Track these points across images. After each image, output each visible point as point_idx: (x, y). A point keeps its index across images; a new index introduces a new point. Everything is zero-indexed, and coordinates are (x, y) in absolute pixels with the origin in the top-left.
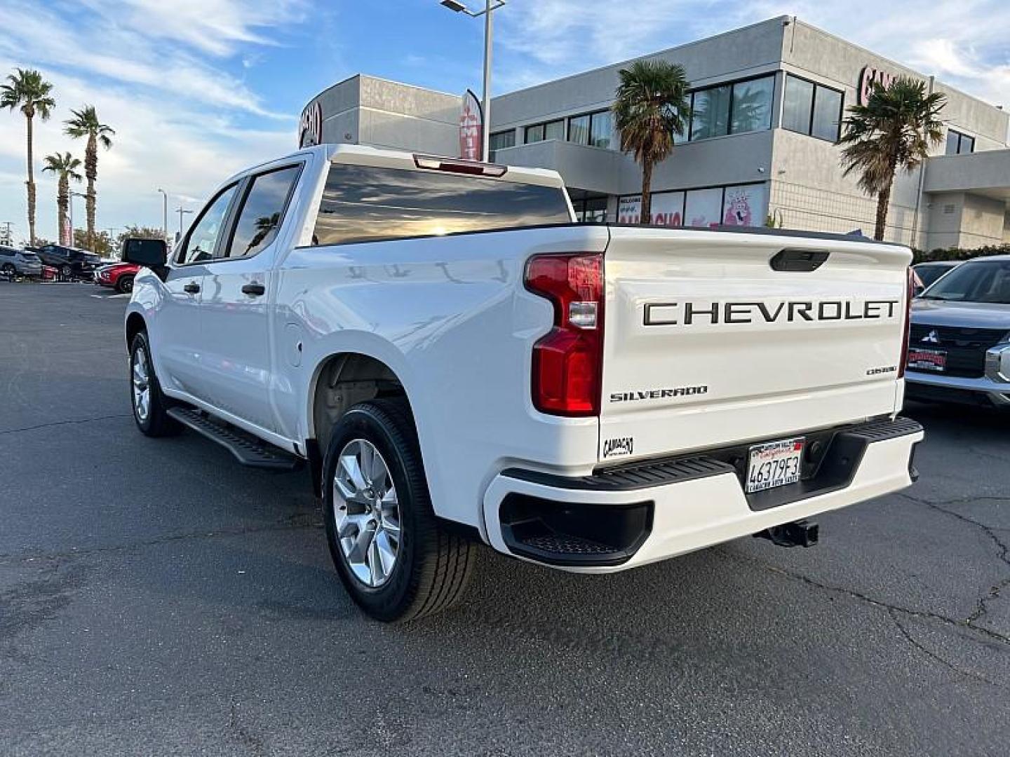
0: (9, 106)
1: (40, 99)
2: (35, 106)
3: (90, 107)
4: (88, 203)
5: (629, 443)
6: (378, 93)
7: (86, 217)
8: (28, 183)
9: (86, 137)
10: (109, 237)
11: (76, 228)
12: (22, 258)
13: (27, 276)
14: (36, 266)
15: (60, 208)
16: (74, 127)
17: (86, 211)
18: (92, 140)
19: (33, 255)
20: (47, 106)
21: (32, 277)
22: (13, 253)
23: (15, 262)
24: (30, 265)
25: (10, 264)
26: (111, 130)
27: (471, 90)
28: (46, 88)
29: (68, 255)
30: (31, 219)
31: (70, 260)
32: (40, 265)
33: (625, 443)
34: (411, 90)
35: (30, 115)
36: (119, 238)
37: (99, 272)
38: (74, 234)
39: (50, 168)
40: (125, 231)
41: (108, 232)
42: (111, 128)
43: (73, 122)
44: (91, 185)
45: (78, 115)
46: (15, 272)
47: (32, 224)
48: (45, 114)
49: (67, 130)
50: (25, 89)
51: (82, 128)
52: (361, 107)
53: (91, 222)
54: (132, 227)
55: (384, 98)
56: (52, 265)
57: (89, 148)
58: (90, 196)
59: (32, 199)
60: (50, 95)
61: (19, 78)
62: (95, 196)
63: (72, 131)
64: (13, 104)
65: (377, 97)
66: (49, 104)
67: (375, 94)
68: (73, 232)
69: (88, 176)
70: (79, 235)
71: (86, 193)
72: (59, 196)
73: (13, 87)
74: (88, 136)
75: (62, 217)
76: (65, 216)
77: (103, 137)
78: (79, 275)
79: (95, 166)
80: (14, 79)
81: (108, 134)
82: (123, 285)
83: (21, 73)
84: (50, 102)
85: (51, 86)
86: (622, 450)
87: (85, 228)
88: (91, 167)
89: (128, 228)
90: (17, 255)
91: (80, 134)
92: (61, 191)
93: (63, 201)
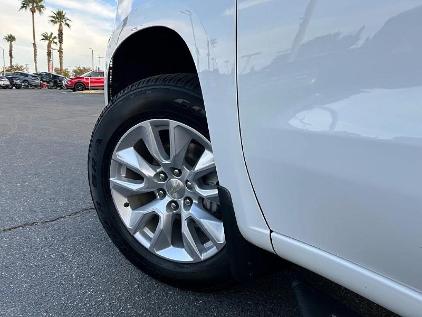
0: (24, 8)
2: (36, 9)
4: (60, 54)
7: (59, 61)
8: (33, 44)
9: (58, 24)
10: (69, 71)
11: (55, 67)
12: (31, 78)
13: (34, 86)
14: (38, 81)
15: (48, 57)
17: (59, 58)
18: (61, 25)
19: (36, 76)
20: (41, 9)
21: (36, 86)
22: (27, 75)
23: (29, 80)
24: (35, 81)
25: (26, 80)
26: (69, 20)
29: (52, 77)
30: (35, 60)
31: (53, 79)
32: (39, 81)
35: (33, 12)
36: (73, 71)
37: (66, 81)
38: (54, 70)
39: (43, 39)
40: (75, 68)
41: (69, 69)
43: (52, 17)
44: (61, 45)
45: (55, 14)
46: (29, 84)
47: (36, 63)
49: (50, 20)
51: (57, 20)
53: (61, 63)
54: (78, 66)
56: (45, 82)
57: (59, 29)
58: (60, 51)
59: (35, 51)
62: (63, 51)
64: (26, 7)
66: (42, 8)
68: (54, 69)
69: (59, 42)
70: (56, 70)
71: (59, 49)
72: (47, 52)
74: (59, 23)
75: (49, 61)
76: (50, 60)
78: (57, 86)
79: (62, 37)
81: (68, 22)
82: (77, 88)
87: (59, 67)
88: (60, 37)
89: (77, 67)
90: (29, 76)
91: (56, 22)
92: (48, 50)
93: (49, 54)
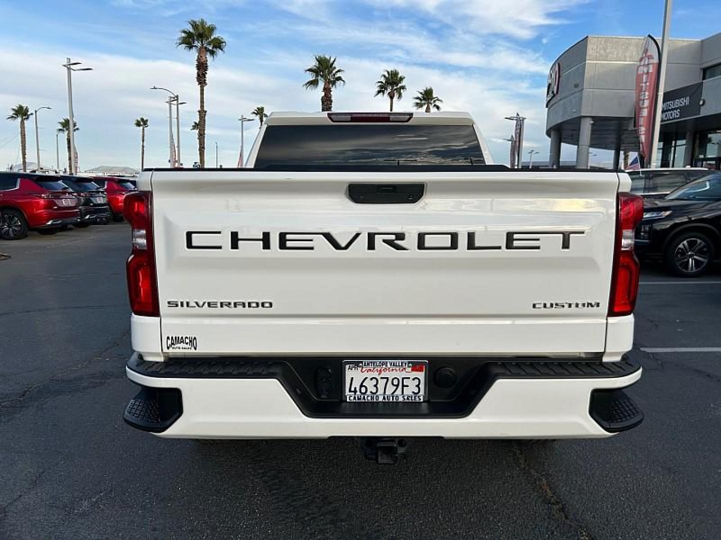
1: (398, 87)
3: (429, 88)
5: (192, 341)
6: (603, 48)
16: (418, 101)
27: (651, 35)
28: (401, 79)
33: (187, 341)
34: (633, 41)
42: (440, 99)
48: (400, 96)
50: (391, 81)
52: (587, 62)
55: (608, 51)
60: (403, 83)
61: (387, 76)
63: (417, 104)
65: (602, 52)
67: (600, 49)
73: (384, 82)
77: (435, 105)
80: (384, 76)
83: (388, 72)
84: (403, 88)
85: (404, 78)
86: (185, 346)
